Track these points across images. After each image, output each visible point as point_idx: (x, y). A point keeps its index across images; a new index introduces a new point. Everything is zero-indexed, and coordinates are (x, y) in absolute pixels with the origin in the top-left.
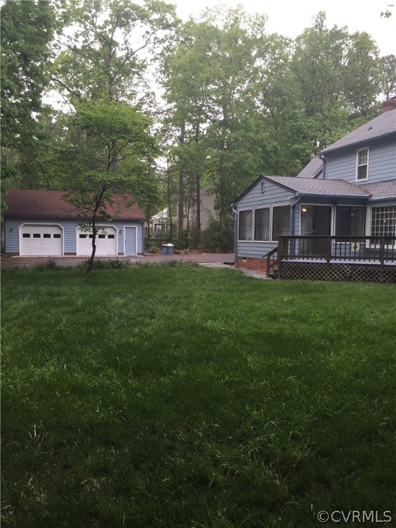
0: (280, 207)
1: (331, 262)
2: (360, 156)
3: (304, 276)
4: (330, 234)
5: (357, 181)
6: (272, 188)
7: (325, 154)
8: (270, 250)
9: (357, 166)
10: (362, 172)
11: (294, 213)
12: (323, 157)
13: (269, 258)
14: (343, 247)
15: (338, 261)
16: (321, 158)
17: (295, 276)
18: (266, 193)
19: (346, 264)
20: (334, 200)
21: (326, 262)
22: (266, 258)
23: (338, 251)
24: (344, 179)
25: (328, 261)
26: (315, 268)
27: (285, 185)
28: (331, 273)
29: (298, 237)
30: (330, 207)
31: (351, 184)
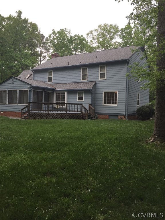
0: (23, 90)
1: (49, 112)
2: (49, 73)
3: (39, 118)
4: (42, 102)
5: (48, 82)
6: (18, 82)
7: (34, 70)
8: (22, 108)
9: (48, 77)
10: (50, 79)
11: (30, 93)
12: (33, 71)
13: (22, 111)
14: (47, 107)
15: (52, 112)
16: (32, 72)
17: (35, 118)
18: (14, 84)
19: (54, 113)
20: (44, 89)
21: (47, 112)
22: (21, 111)
23: (45, 108)
24: (43, 81)
25: (48, 112)
26: (43, 115)
27: (25, 81)
28: (49, 116)
29: (31, 103)
30: (42, 92)
31: (46, 83)
